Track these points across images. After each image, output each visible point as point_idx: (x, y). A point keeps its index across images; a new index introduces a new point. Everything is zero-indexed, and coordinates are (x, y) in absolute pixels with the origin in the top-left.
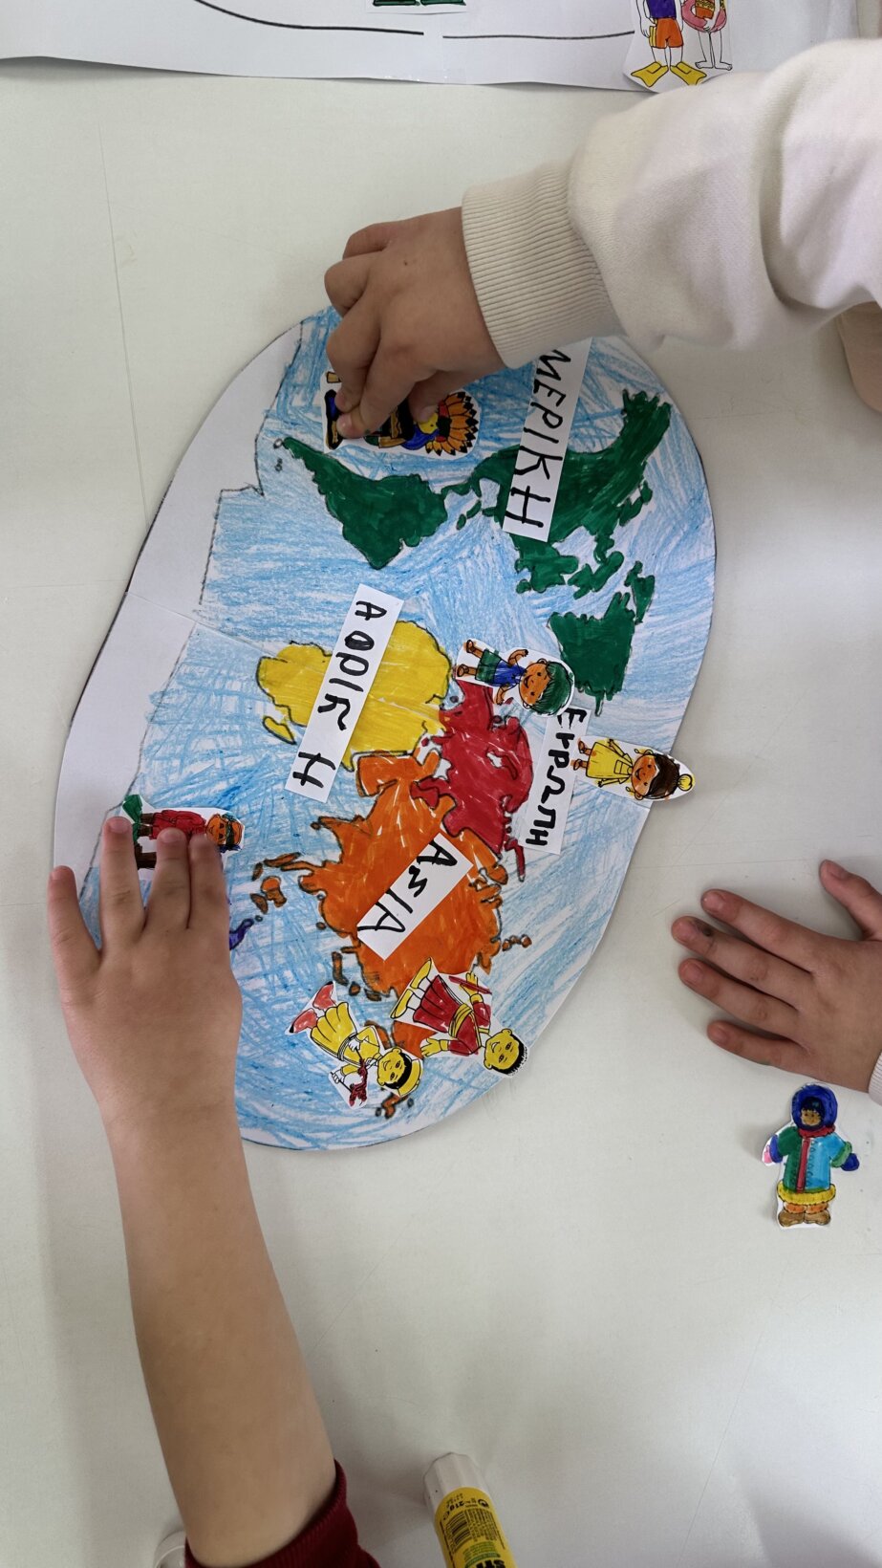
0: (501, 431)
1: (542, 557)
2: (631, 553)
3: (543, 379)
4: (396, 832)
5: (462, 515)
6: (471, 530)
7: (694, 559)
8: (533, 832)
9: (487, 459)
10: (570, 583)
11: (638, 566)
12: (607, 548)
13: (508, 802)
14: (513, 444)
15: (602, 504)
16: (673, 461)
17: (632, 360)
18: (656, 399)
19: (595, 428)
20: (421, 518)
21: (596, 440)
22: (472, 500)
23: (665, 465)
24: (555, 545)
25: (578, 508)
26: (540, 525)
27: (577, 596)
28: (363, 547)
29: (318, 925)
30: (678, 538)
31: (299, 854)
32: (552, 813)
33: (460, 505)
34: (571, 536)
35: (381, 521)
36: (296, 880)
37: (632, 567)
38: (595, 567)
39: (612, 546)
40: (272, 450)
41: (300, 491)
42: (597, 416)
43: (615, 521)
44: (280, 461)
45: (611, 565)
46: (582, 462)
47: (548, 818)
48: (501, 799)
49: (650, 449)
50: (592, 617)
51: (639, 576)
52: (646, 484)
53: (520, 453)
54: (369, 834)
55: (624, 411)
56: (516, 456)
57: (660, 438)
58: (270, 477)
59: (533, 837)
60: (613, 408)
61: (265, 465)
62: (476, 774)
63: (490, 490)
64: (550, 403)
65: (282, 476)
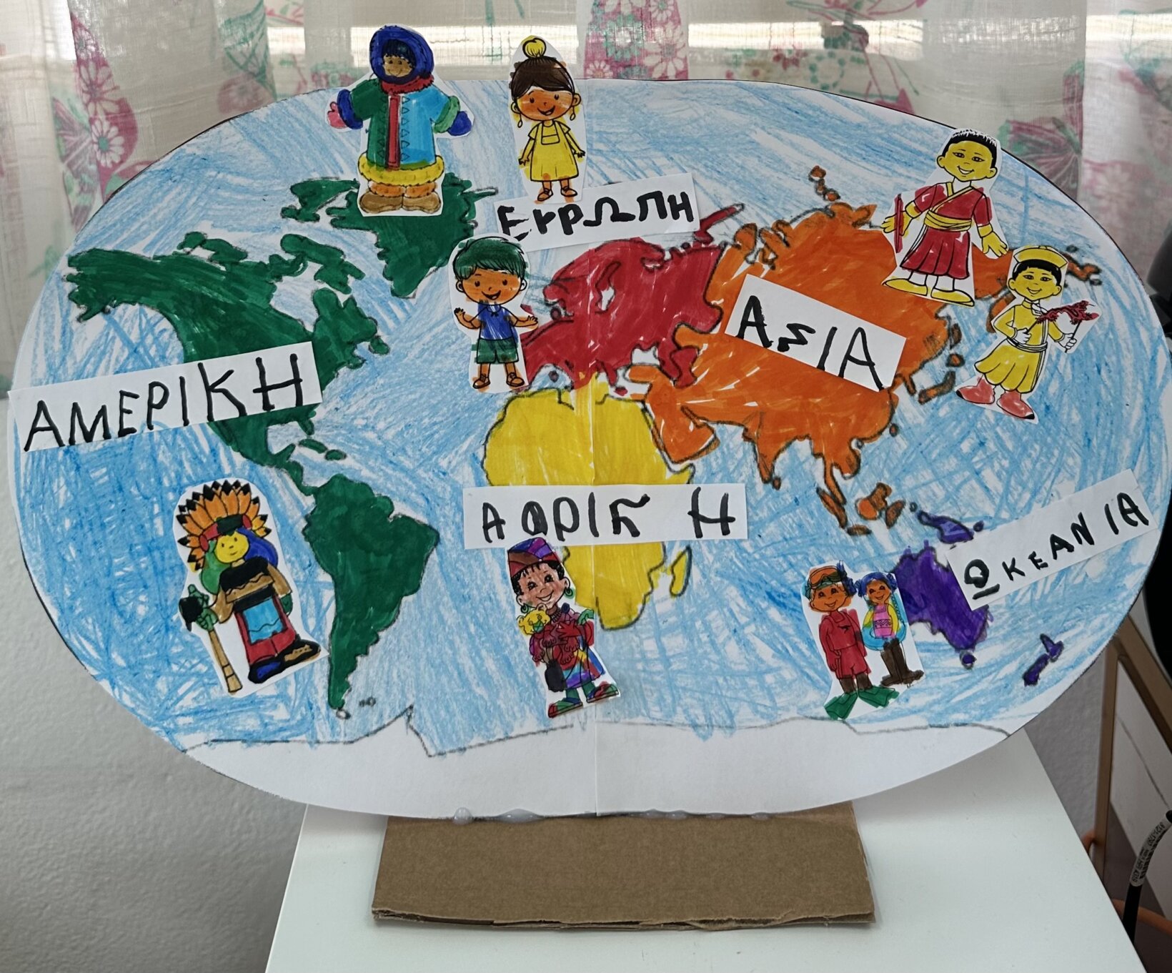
0: (202, 452)
1: (332, 339)
2: (275, 229)
3: (114, 429)
4: (745, 383)
5: (327, 458)
6: (339, 439)
7: (246, 145)
8: (676, 216)
9: (243, 455)
10: (346, 290)
11: (287, 213)
12: (284, 262)
13: (651, 261)
14: (210, 431)
15: (231, 289)
16: (136, 225)
17: (38, 327)
18: (70, 279)
19: (143, 338)
20: (352, 506)
21: (157, 330)
22: (303, 455)
23: (147, 233)
24: (310, 328)
25: (250, 319)
26: (294, 358)
27: (359, 275)
28: (419, 562)
29: (893, 435)
30: (229, 177)
31: (818, 490)
32: (642, 201)
33: (315, 467)
34: (289, 314)
35: (378, 554)
36: (850, 482)
37: (292, 221)
38: (313, 267)
39: (277, 256)
40: (354, 718)
41: (386, 665)
42: (127, 342)
43: (245, 266)
44: (362, 703)
45: (301, 249)
46: (192, 336)
47: (651, 203)
48: (651, 271)
49: (135, 260)
50: (377, 245)
51: (299, 206)
52: (181, 246)
53: (216, 418)
54: (760, 414)
55: (104, 311)
56: (223, 422)
57: (116, 252)
58: (387, 707)
59: (682, 213)
60: (107, 326)
61: (375, 719)
62: (636, 313)
63: (279, 438)
64: (138, 408)
65: (379, 694)
